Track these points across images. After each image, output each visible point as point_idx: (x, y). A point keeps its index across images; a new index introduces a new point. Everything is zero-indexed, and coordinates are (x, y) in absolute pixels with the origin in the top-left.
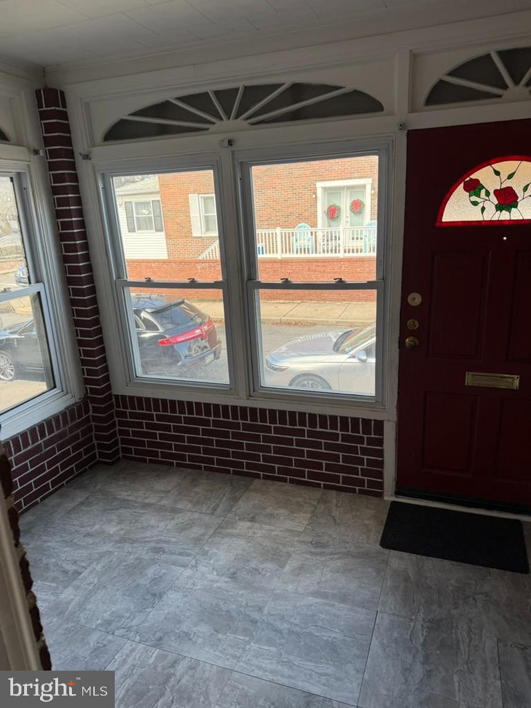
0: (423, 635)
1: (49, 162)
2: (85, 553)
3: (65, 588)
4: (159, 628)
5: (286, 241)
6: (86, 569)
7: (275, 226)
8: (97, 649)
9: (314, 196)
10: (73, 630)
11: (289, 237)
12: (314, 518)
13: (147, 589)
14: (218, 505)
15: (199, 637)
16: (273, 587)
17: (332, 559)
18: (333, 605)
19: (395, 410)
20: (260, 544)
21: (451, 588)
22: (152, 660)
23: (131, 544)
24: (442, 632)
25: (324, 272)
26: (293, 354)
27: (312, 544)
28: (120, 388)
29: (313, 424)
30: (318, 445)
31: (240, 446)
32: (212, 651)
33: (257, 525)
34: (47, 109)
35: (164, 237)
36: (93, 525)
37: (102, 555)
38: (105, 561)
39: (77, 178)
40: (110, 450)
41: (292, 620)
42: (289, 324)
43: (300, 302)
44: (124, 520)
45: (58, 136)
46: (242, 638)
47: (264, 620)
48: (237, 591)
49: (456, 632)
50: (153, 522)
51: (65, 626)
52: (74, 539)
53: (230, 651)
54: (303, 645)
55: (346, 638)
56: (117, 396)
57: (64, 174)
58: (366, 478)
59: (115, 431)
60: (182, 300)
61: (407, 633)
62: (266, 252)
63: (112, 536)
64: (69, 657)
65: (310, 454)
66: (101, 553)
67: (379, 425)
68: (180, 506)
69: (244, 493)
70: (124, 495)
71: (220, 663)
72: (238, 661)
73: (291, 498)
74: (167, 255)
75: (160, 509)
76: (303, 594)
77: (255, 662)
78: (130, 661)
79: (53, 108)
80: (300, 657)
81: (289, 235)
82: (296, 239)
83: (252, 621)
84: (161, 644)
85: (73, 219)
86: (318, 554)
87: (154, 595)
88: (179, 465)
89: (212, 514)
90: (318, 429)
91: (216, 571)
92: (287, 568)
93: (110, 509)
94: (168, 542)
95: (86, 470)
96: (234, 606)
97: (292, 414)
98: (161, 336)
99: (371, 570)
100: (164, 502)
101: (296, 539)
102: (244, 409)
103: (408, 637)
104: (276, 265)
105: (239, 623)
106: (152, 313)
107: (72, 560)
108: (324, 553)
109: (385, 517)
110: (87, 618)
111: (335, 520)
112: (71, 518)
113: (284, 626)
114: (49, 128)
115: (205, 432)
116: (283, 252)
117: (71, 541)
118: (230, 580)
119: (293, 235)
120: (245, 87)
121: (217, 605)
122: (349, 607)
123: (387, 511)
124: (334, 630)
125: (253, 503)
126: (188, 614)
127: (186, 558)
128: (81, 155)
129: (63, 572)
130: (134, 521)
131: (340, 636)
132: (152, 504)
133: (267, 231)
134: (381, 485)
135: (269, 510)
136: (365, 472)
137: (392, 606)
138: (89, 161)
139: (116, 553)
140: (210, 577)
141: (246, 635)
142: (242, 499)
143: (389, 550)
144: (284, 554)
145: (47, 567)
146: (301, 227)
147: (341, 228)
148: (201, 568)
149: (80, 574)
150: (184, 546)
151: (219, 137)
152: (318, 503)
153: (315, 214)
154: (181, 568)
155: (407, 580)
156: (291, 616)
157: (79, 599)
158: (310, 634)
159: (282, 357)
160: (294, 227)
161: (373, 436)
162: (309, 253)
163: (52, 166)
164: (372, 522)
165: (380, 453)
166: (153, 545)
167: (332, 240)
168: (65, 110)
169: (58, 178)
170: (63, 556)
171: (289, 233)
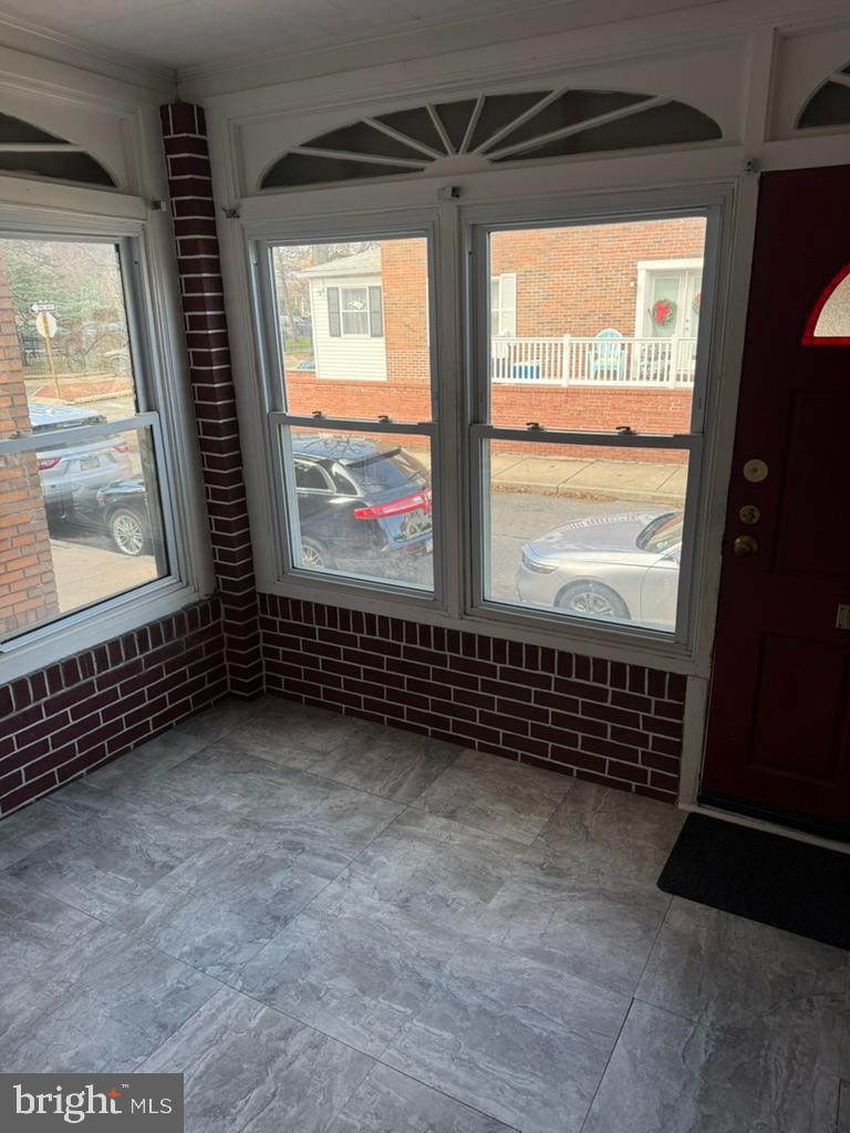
0: (706, 1051)
1: (175, 221)
2: (183, 836)
3: (146, 888)
4: (274, 973)
5: (577, 357)
6: (182, 862)
7: (561, 332)
8: (176, 991)
9: (632, 284)
10: (146, 957)
11: (584, 352)
12: (554, 826)
13: (268, 906)
14: (401, 785)
15: (332, 996)
16: (465, 932)
17: (571, 898)
18: (560, 976)
19: (709, 660)
20: (456, 858)
21: (771, 977)
22: (253, 1024)
23: (256, 831)
24: (741, 1052)
25: (639, 412)
26: (572, 547)
27: (542, 869)
28: (268, 584)
29: (565, 670)
30: (573, 706)
31: (446, 693)
32: (349, 1024)
33: (456, 825)
34: (176, 136)
35: (384, 345)
36: (204, 795)
37: (209, 844)
38: (210, 855)
39: (217, 247)
40: (247, 678)
41: (487, 992)
42: (570, 495)
43: (593, 460)
44: (251, 792)
45: (191, 179)
46: (401, 1009)
47: (440, 985)
48: (406, 929)
49: (766, 1056)
50: (294, 800)
51: (137, 948)
52: (172, 812)
53: (378, 1027)
54: (498, 1037)
55: (572, 1035)
56: (263, 596)
57: (197, 239)
58: (650, 769)
59: (258, 649)
60: (395, 448)
61: (679, 1045)
62: (543, 375)
63: (230, 815)
64: (132, 998)
65: (558, 719)
66: (208, 840)
67: (679, 683)
68: (340, 778)
69: (444, 769)
70: (259, 751)
71: (358, 1045)
72: (388, 1047)
73: (520, 788)
74: (385, 375)
75: (310, 780)
76: (512, 951)
77: (414, 1051)
78: (222, 1017)
79: (185, 135)
80: (491, 1056)
81: (584, 348)
82: (596, 355)
83: (422, 984)
84: (274, 999)
85: (208, 313)
86: (549, 887)
87: (276, 919)
88: (349, 712)
89: (389, 798)
90: (573, 679)
91: (380, 893)
92: (494, 904)
93: (235, 772)
94: (312, 835)
95: (209, 706)
96: (398, 955)
97: (532, 649)
98: (358, 504)
99: (635, 925)
100: (317, 769)
101: (518, 856)
102: (454, 634)
103: (680, 1051)
104: (558, 398)
105: (401, 985)
106: (348, 466)
107: (165, 846)
108: (559, 886)
109: (674, 838)
110: (170, 940)
111: (587, 833)
112: (174, 780)
113: (472, 1000)
114: (177, 167)
115: (392, 665)
116: (571, 375)
117: (168, 815)
118: (398, 910)
119: (590, 348)
120: (487, 98)
121: (372, 949)
122: (586, 984)
123: (680, 828)
124: (555, 1019)
125: (456, 787)
126: (322, 956)
127: (336, 865)
128: (224, 210)
129: (148, 862)
130: (266, 795)
131: (562, 1032)
132: (299, 771)
133: (547, 341)
134: (674, 784)
135: (480, 803)
136: (648, 759)
137: (661, 994)
138: (236, 221)
139: (231, 844)
140: (368, 901)
141: (407, 1006)
142: (439, 779)
143: (671, 896)
144: (493, 880)
145: (125, 853)
146: (606, 335)
147: (674, 339)
148: (357, 885)
149: (172, 868)
150: (336, 845)
151: (438, 183)
152: (565, 799)
153: (631, 313)
154: (323, 880)
155: (694, 950)
156: (487, 985)
157: (164, 908)
158: (513, 1019)
159: (549, 549)
160: (594, 336)
161: (666, 700)
162: (615, 378)
163: (180, 228)
164: (651, 845)
165: (678, 730)
166: (288, 836)
167: (656, 359)
168: (204, 137)
169: (188, 247)
170: (153, 837)
171: (584, 344)
